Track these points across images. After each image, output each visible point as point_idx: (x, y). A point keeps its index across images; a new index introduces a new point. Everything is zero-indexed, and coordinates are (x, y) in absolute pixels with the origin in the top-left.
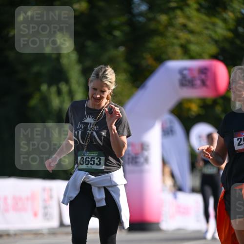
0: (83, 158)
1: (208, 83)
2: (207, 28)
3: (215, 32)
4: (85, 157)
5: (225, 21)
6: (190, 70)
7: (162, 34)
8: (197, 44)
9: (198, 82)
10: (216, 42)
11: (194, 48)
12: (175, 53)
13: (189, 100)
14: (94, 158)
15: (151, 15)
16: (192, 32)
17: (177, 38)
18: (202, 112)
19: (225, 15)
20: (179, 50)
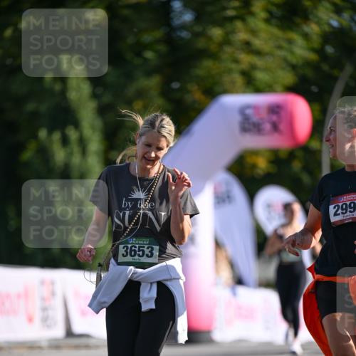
0: (127, 247)
1: (282, 127)
2: (280, 47)
3: (292, 53)
4: (129, 246)
5: (306, 36)
6: (256, 108)
7: (214, 56)
8: (266, 70)
9: (268, 126)
10: (294, 67)
11: (260, 76)
12: (233, 83)
13: (255, 153)
14: (144, 247)
15: (198, 29)
16: (258, 53)
17: (236, 61)
18: (273, 169)
19: (306, 29)
20: (239, 80)
